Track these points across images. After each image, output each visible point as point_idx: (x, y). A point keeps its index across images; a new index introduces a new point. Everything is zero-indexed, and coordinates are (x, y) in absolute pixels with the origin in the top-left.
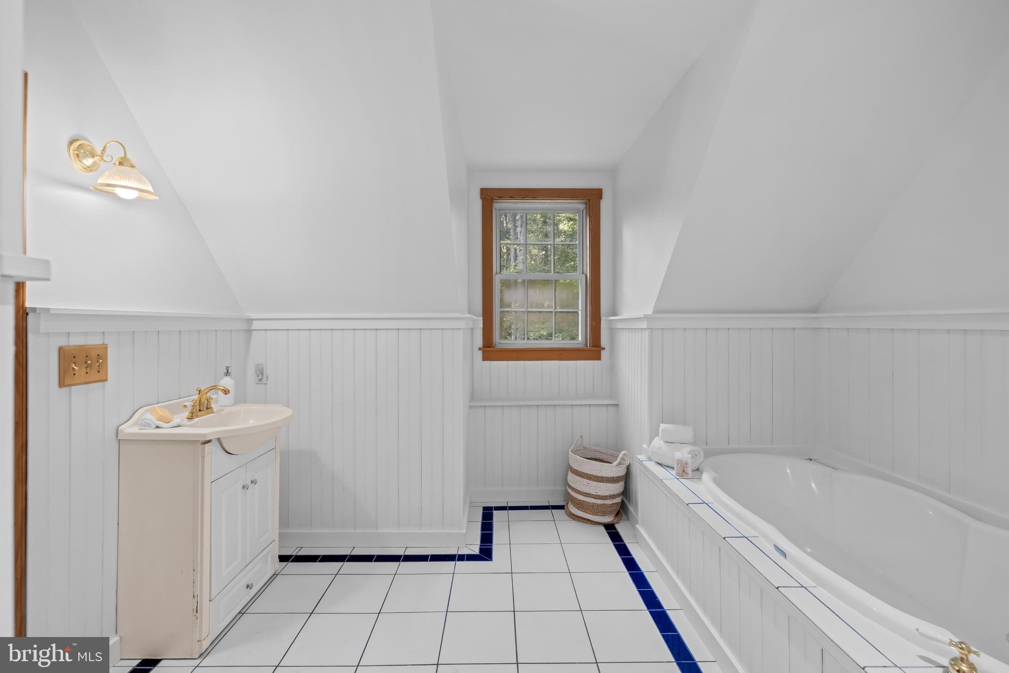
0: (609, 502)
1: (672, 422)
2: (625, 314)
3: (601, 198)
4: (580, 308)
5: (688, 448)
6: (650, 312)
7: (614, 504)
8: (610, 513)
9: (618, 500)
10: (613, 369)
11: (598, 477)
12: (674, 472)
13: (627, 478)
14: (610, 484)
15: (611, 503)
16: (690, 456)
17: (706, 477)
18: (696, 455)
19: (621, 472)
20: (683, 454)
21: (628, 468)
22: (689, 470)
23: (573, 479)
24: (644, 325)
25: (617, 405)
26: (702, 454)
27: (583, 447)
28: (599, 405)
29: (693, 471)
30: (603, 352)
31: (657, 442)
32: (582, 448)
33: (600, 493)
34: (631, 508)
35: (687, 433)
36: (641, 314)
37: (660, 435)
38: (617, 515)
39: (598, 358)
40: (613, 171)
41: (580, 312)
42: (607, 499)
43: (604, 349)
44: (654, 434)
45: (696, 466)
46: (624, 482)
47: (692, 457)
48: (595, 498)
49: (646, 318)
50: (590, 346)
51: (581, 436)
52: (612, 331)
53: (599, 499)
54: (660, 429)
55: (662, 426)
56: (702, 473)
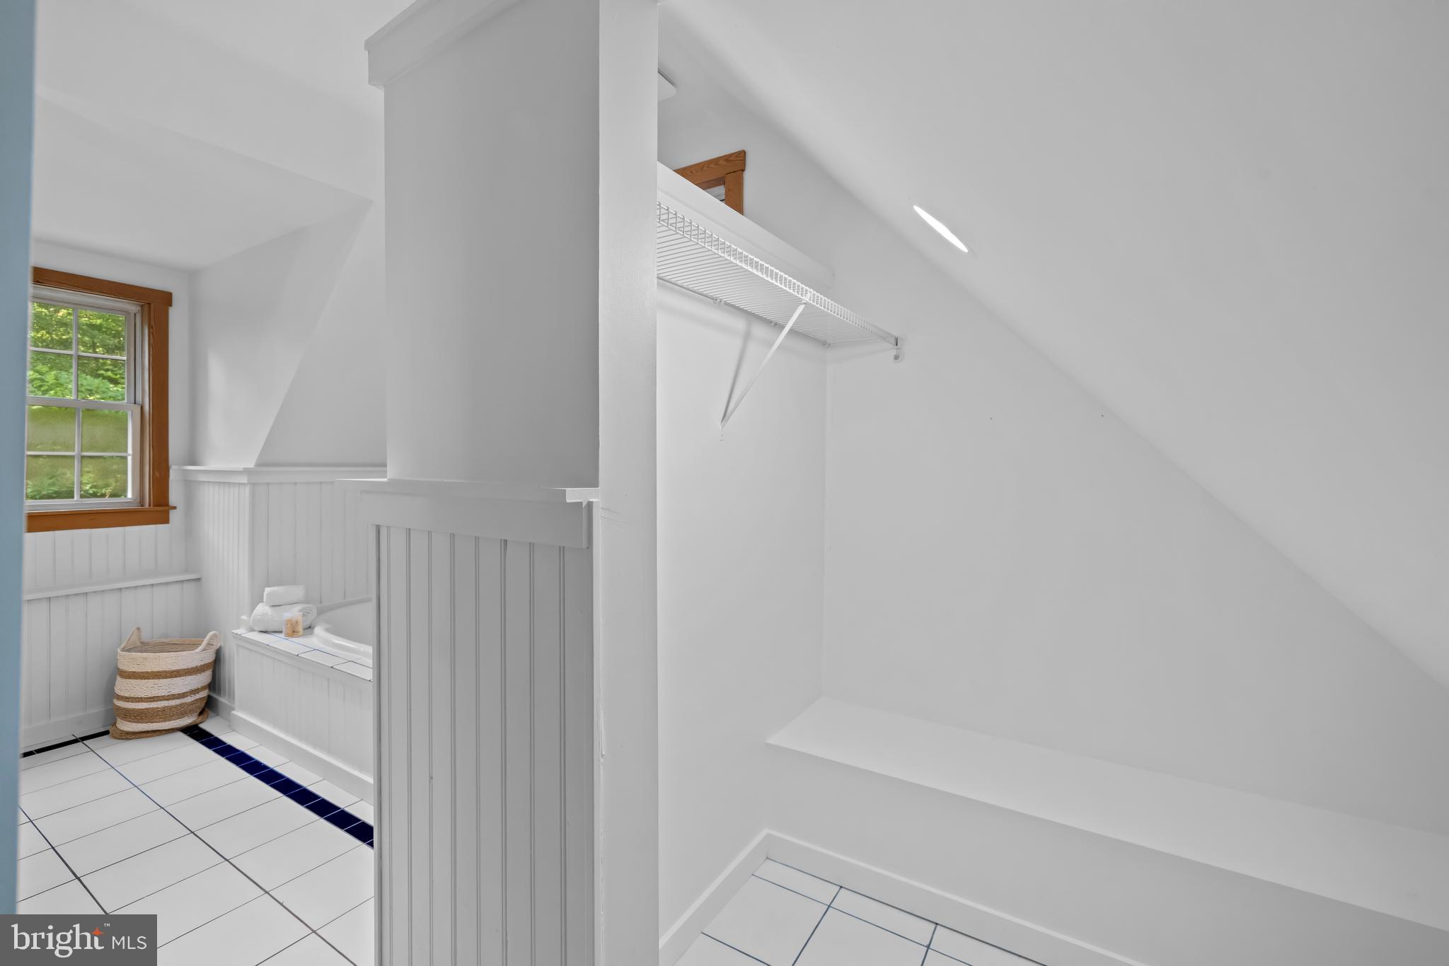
0: (189, 699)
1: (280, 583)
2: (212, 464)
3: (170, 304)
4: (130, 451)
5: (299, 607)
6: (251, 464)
7: (196, 700)
8: (191, 712)
9: (204, 694)
10: (190, 533)
11: (172, 672)
12: (282, 635)
13: (216, 664)
14: (190, 677)
15: (193, 700)
16: (301, 613)
17: (318, 630)
18: (308, 613)
19: (209, 657)
20: (294, 613)
21: (218, 653)
22: (300, 629)
23: (124, 687)
24: (244, 479)
25: (199, 580)
26: (315, 611)
27: (142, 643)
28: (167, 584)
29: (305, 629)
30: (173, 514)
31: (261, 609)
32: (138, 644)
33: (176, 691)
34: (222, 700)
35: (298, 592)
36: (240, 466)
37: (265, 600)
38: (201, 714)
39: (166, 520)
40: (192, 275)
41: (130, 458)
42: (187, 696)
43: (175, 508)
44: (257, 599)
45: (307, 623)
46: (211, 670)
47: (304, 615)
48: (168, 700)
49: (247, 471)
50: (150, 506)
51: (138, 629)
52: (190, 485)
53: (174, 699)
54: (265, 594)
55: (267, 590)
56: (314, 628)
